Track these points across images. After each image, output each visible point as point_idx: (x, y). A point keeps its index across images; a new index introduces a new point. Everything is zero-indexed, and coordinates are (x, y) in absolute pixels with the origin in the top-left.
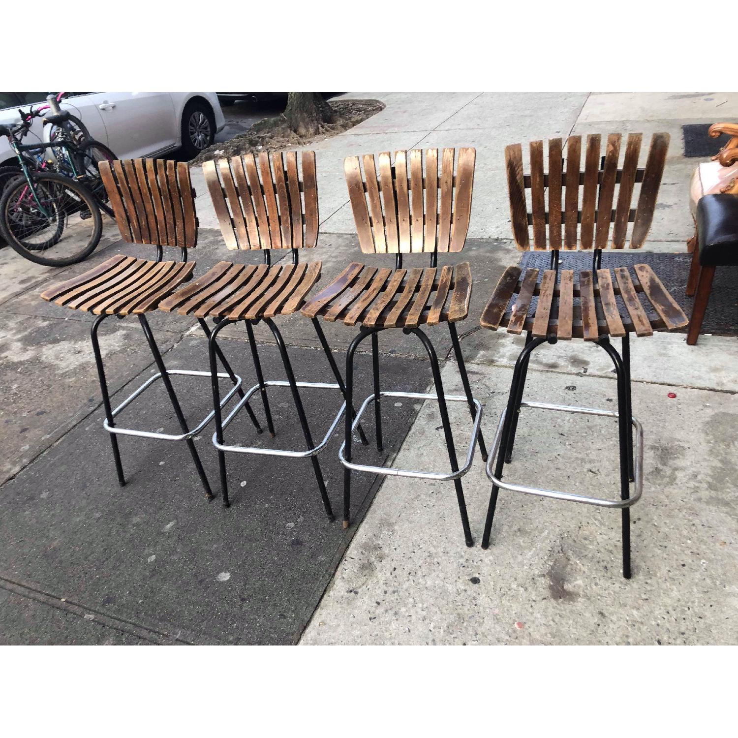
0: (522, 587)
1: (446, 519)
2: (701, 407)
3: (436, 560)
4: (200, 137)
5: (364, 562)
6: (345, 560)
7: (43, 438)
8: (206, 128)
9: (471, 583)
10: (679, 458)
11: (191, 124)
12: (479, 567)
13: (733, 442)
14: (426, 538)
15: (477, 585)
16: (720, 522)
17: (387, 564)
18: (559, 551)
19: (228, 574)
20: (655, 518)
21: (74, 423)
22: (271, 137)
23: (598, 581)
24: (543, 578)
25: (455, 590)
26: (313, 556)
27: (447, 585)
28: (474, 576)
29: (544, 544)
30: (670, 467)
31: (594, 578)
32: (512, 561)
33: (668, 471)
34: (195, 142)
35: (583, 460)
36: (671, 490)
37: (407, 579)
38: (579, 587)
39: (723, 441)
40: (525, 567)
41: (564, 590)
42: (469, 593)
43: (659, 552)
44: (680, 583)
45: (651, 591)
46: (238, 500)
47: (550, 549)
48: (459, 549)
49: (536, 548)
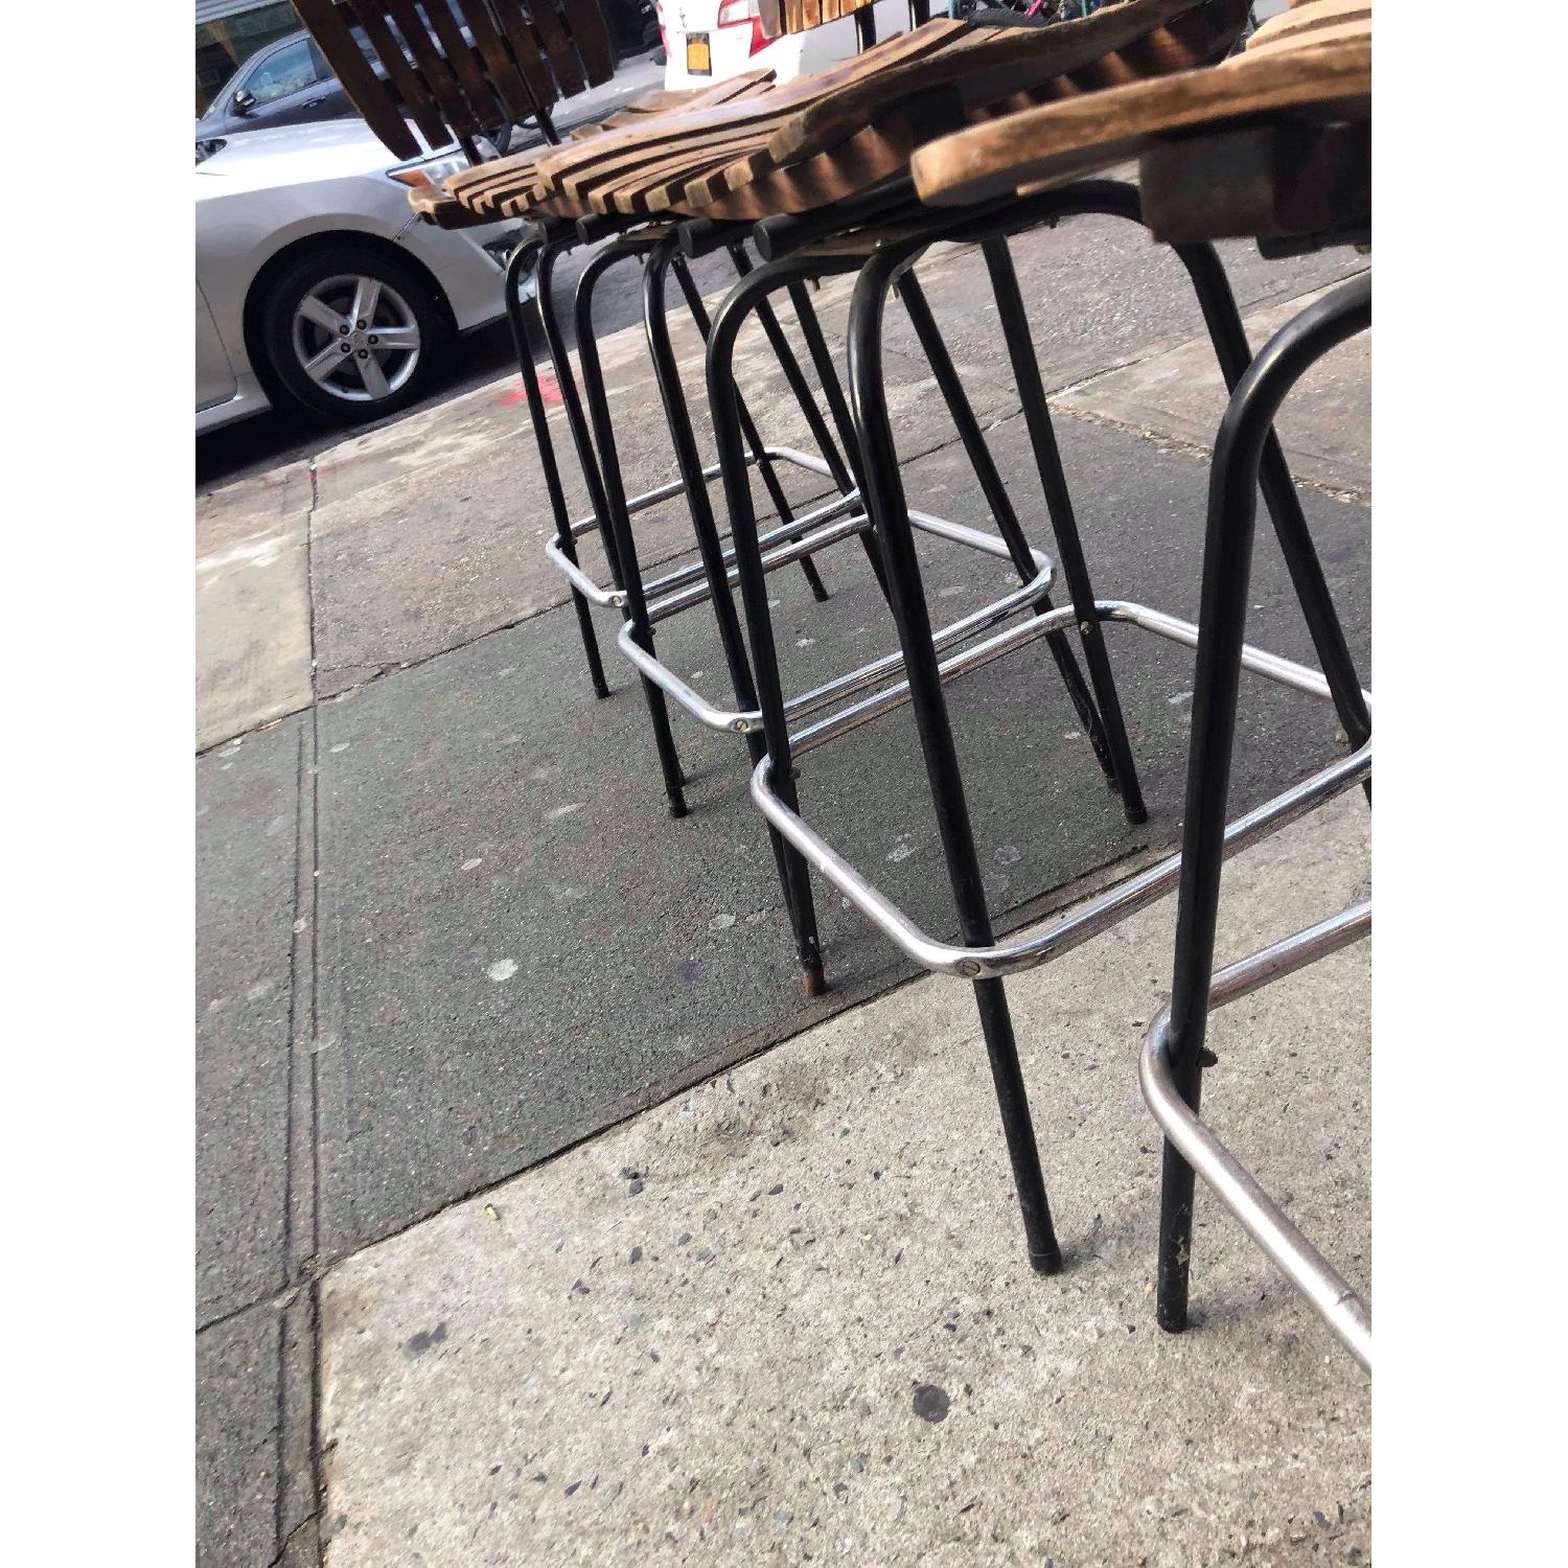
1: (1081, 1134)
3: (905, 1242)
5: (743, 1116)
6: (713, 1085)
9: (908, 1399)
12: (990, 1365)
14: (955, 1157)
15: (919, 1422)
17: (778, 1163)
19: (515, 968)
25: (843, 1382)
27: (842, 1350)
28: (945, 1386)
29: (1326, 1475)
32: (1126, 1437)
37: (773, 1242)
40: (1149, 1503)
42: (866, 1428)
47: (1331, 1513)
48: (1004, 1260)
49: (1279, 1464)
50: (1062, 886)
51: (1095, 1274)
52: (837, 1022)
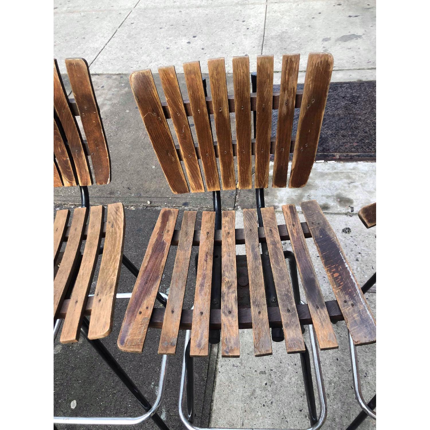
50: (209, 364)
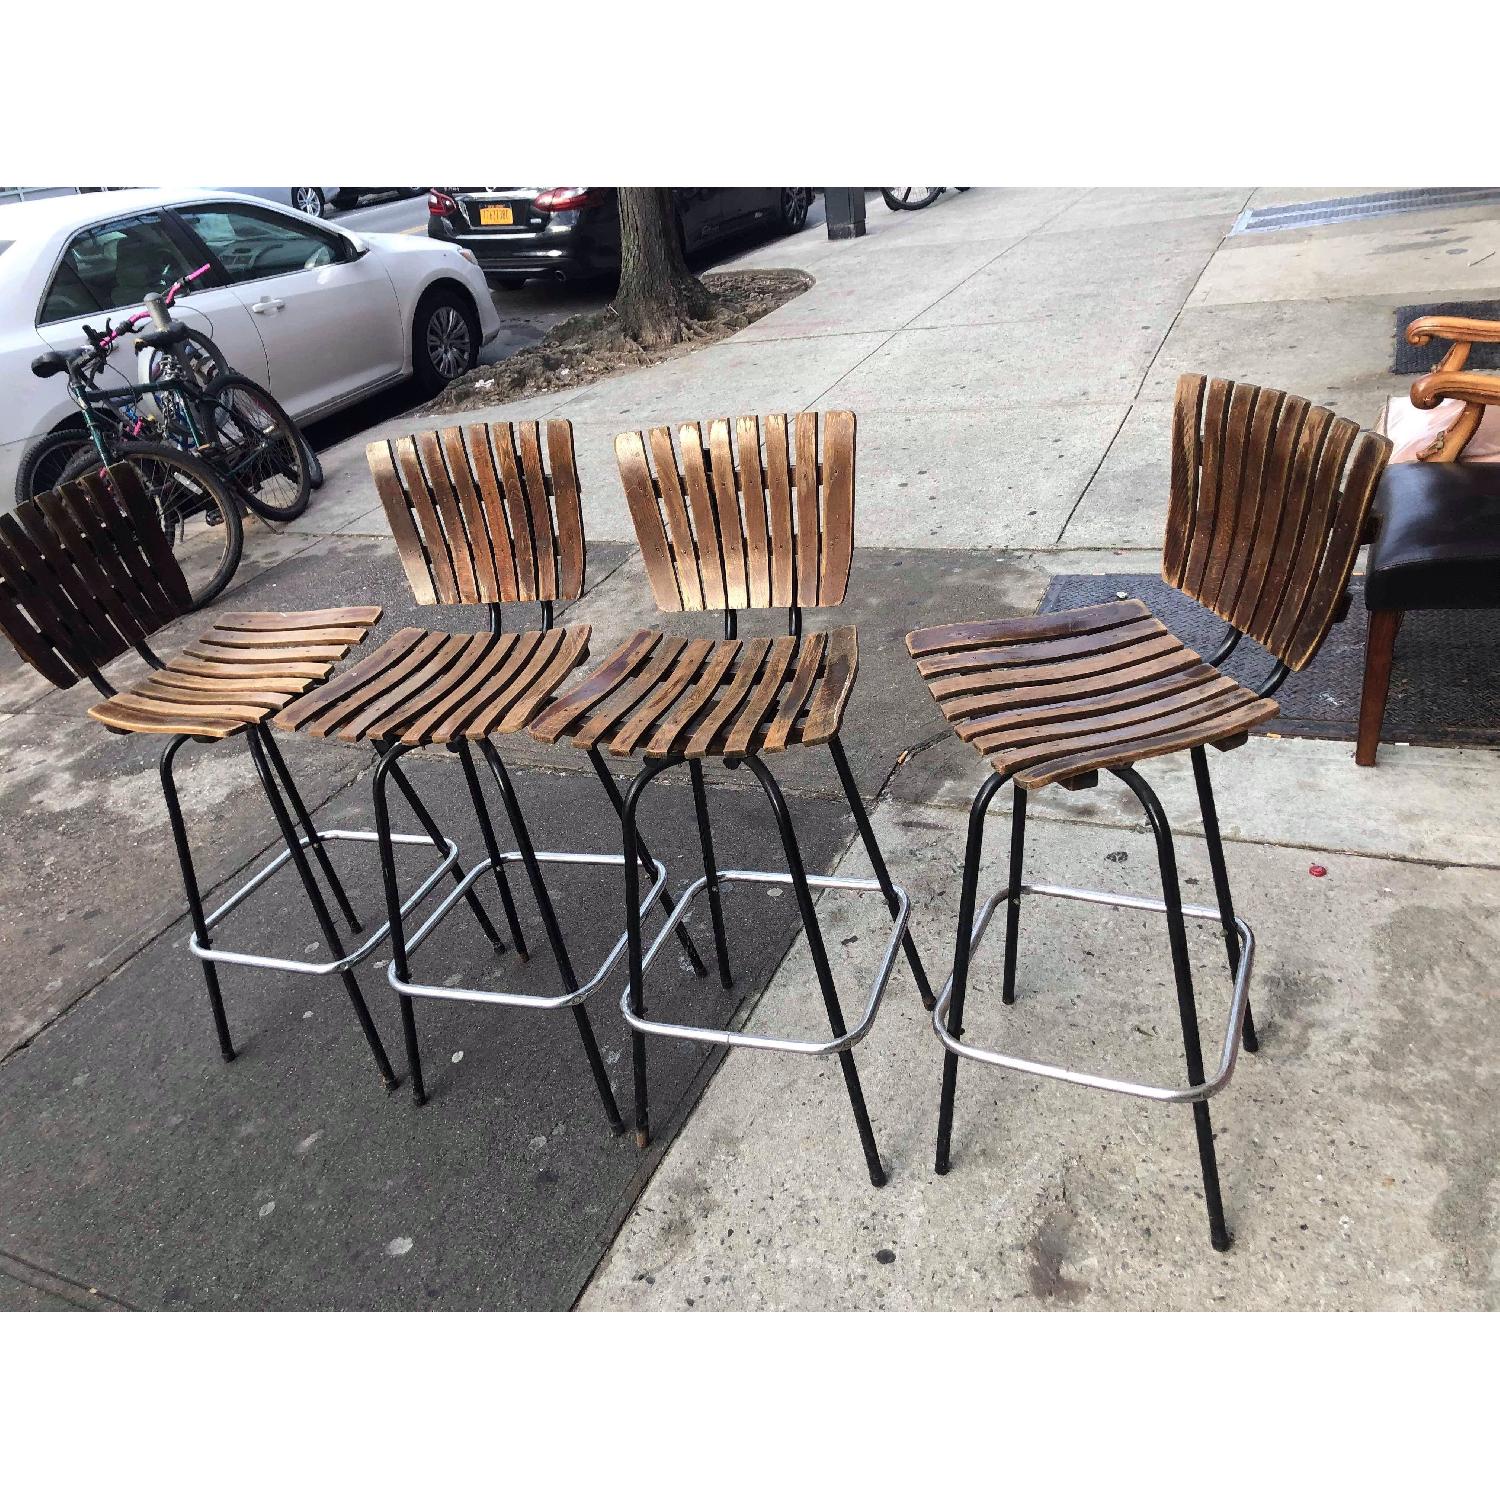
0: (976, 1270)
2: (1374, 895)
3: (813, 1214)
4: (449, 355)
5: (671, 1217)
6: (637, 1214)
7: (90, 965)
8: (462, 337)
9: (875, 1262)
10: (1318, 1001)
11: (433, 332)
12: (895, 1229)
13: (1431, 968)
14: (799, 1170)
15: (888, 1266)
16: (1388, 1137)
17: (717, 1223)
18: (1057, 1197)
19: (409, 1240)
20: (1257, 1127)
21: (153, 933)
22: (587, 352)
23: (1128, 1259)
24: (1020, 1252)
25: (844, 1276)
26: (576, 1204)
27: (830, 1266)
28: (884, 1248)
29: (1029, 1182)
30: (1299, 1020)
31: (1123, 1252)
32: (962, 1216)
33: (1293, 1029)
34: (439, 364)
35: (1124, 1006)
36: (1294, 1069)
37: (752, 1252)
38: (1092, 1270)
39: (1411, 966)
40: (987, 1229)
41: (1060, 1279)
42: (870, 1282)
43: (1258, 1198)
44: (1292, 1265)
45: (1233, 1280)
46: (443, 1088)
47: (1040, 1192)
48: (860, 1192)
49: (1013, 1189)
51: (900, 1174)
52: (673, 1151)
